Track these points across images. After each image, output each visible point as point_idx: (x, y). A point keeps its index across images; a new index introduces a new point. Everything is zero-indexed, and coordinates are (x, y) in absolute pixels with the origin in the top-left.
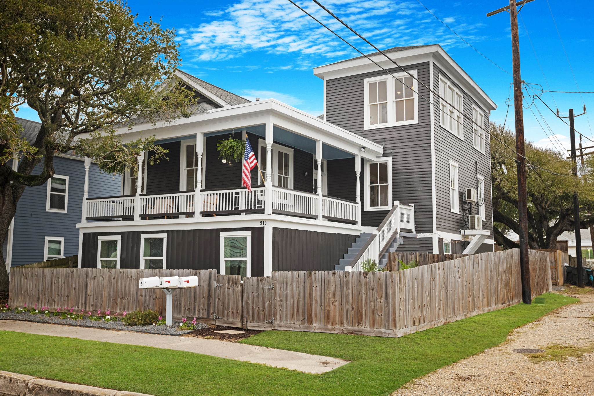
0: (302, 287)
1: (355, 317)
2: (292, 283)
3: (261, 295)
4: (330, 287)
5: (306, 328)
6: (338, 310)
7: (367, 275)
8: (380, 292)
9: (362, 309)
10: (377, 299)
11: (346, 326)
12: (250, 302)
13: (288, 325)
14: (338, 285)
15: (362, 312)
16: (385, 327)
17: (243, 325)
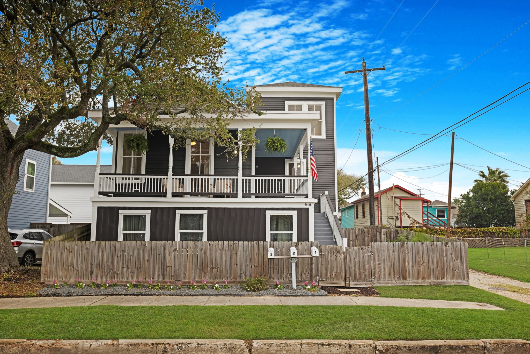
0: (397, 254)
1: (439, 273)
2: (388, 251)
3: (361, 261)
4: (419, 253)
5: (402, 283)
6: (426, 269)
7: (447, 244)
8: (456, 256)
9: (444, 268)
10: (455, 260)
11: (433, 280)
12: (352, 266)
13: (386, 282)
14: (426, 252)
15: (444, 270)
16: (461, 279)
17: (346, 284)
